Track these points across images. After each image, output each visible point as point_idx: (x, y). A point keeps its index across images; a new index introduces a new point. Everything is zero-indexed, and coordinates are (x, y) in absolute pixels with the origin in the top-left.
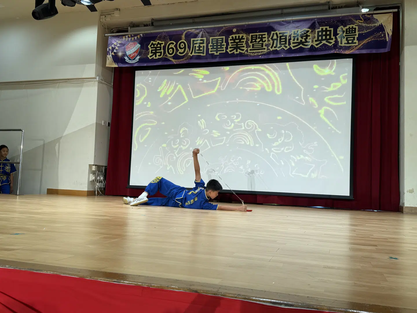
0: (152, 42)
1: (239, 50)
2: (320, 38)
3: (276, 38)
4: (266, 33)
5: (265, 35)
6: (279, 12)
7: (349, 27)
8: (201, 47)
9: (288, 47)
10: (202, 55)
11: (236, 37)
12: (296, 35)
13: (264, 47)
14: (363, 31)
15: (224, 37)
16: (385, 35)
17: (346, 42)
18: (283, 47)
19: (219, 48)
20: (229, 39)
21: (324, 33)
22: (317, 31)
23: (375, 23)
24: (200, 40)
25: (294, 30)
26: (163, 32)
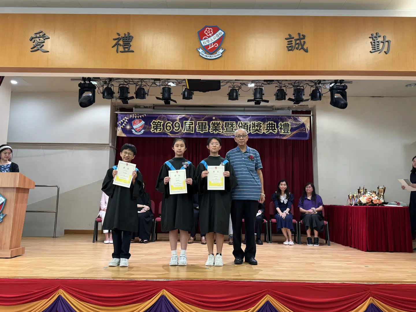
0: (153, 120)
1: (217, 131)
2: (268, 128)
3: (241, 126)
4: (235, 122)
5: (234, 123)
6: (243, 109)
7: (285, 123)
8: (191, 127)
10: (191, 132)
11: (215, 122)
12: (254, 125)
13: (234, 131)
14: (293, 126)
15: (207, 122)
16: (306, 129)
17: (284, 132)
19: (204, 129)
20: (210, 123)
21: (271, 125)
22: (266, 123)
23: (300, 122)
24: (190, 122)
25: (253, 122)
26: (162, 114)
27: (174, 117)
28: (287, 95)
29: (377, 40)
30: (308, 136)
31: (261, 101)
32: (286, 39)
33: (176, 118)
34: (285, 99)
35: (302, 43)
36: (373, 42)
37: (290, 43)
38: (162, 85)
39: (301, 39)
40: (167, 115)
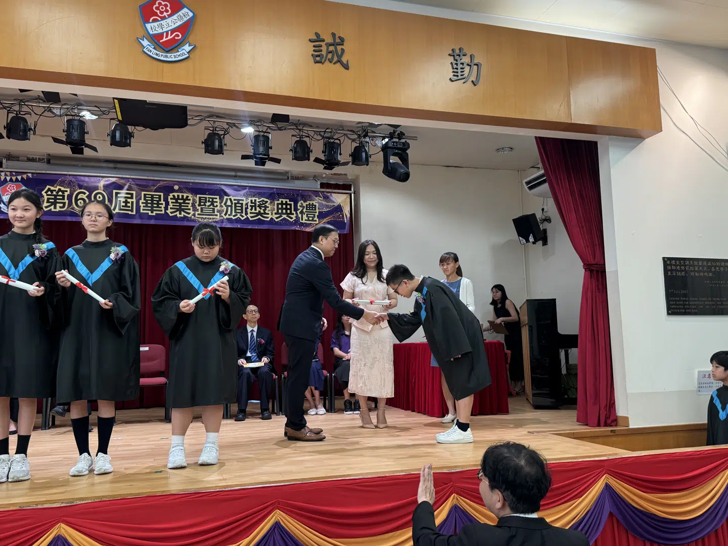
0: (48, 187)
1: (183, 213)
2: (280, 211)
3: (230, 204)
4: (218, 197)
5: (216, 198)
6: (233, 173)
7: (310, 203)
8: (129, 203)
9: (245, 217)
10: (130, 213)
11: (178, 196)
12: (254, 205)
13: (216, 213)
14: (322, 209)
15: (162, 194)
16: (343, 216)
17: (307, 219)
18: (239, 215)
19: (155, 207)
20: (169, 197)
21: (284, 206)
22: (276, 202)
23: (334, 202)
24: (127, 194)
25: (251, 199)
26: (67, 175)
27: (93, 182)
28: (312, 151)
29: (461, 59)
30: (347, 227)
31: (266, 159)
32: (311, 41)
33: (97, 184)
34: (309, 160)
35: (340, 52)
36: (455, 64)
37: (317, 49)
38: (66, 115)
39: (337, 45)
40: (78, 177)
